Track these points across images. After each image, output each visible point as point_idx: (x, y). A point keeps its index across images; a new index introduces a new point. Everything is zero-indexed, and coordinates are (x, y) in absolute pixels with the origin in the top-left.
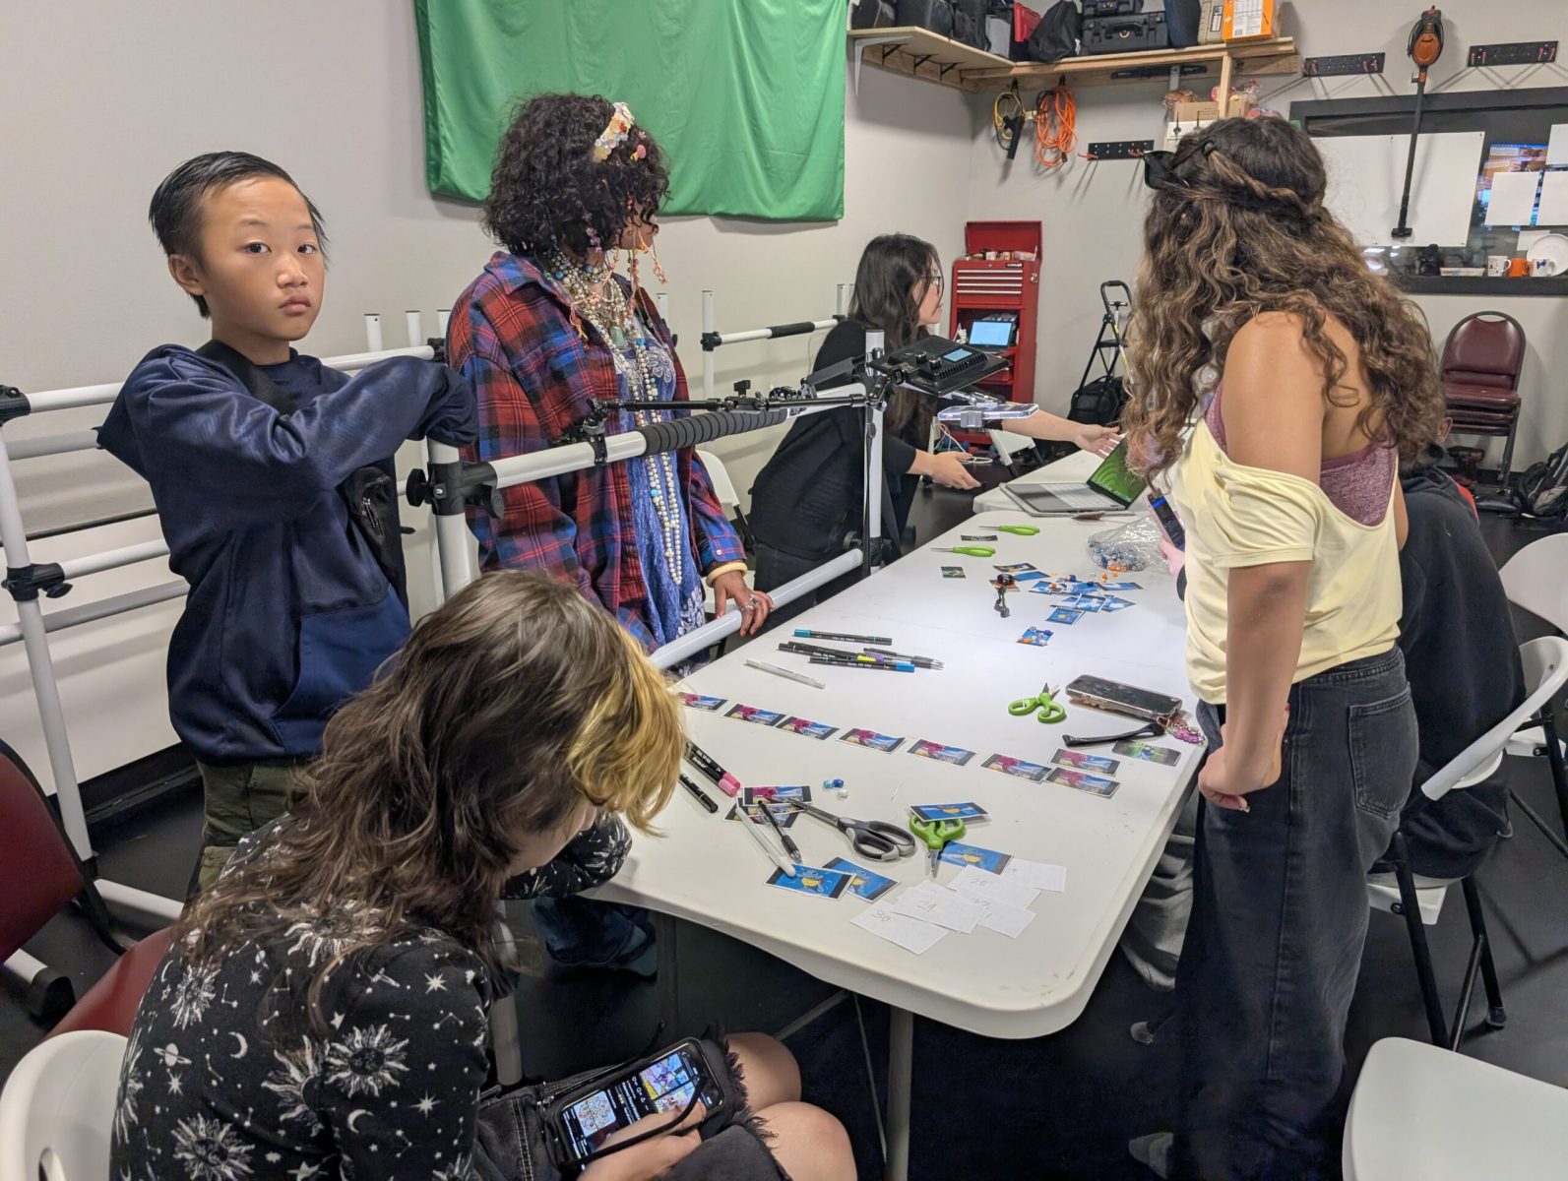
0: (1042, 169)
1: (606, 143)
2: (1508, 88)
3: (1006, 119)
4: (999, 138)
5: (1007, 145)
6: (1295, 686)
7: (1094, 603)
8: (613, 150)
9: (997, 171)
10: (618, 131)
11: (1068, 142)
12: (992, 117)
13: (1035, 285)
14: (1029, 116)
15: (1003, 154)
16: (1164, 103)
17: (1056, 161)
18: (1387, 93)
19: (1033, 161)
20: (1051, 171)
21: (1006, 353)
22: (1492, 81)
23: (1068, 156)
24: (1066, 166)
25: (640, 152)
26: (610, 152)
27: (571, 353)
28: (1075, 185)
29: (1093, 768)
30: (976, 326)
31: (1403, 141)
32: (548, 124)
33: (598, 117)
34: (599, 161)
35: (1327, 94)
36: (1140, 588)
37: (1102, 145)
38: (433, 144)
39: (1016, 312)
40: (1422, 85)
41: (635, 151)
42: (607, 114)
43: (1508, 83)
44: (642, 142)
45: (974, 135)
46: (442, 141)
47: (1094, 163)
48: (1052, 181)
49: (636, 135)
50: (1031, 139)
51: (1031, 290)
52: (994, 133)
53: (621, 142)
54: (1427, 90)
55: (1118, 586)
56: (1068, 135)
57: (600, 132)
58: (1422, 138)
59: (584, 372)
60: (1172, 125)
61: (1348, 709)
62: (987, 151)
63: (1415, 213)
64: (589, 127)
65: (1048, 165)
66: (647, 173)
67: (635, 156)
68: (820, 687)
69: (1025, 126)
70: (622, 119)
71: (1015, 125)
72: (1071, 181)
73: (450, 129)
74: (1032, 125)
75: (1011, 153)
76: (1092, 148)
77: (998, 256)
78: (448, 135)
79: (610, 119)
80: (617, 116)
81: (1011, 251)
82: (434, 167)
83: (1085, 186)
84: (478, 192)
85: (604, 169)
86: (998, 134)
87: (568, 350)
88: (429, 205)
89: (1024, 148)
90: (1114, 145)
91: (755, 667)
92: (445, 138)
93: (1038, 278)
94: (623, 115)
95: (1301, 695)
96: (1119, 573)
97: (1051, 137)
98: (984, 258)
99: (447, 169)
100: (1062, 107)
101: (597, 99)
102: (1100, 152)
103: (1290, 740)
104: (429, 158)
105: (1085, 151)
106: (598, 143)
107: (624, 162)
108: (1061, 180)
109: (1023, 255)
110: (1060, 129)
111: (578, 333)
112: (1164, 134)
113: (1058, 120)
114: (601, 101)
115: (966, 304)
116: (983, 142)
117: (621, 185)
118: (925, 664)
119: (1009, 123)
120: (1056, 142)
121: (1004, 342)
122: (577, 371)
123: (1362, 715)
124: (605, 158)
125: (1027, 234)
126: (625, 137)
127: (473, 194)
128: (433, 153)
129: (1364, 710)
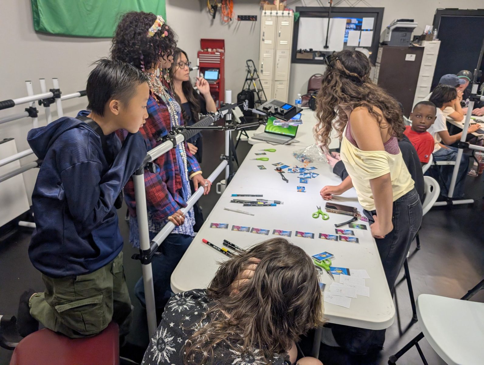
0: (224, 22)
1: (153, 30)
2: (352, 6)
3: (212, 6)
4: (209, 12)
5: (212, 14)
6: (394, 203)
7: (308, 175)
8: (156, 33)
9: (209, 23)
10: (157, 26)
11: (231, 15)
12: (207, 5)
13: (223, 60)
14: (219, 5)
15: (211, 17)
16: (260, 4)
17: (228, 20)
18: (322, 6)
19: (220, 20)
20: (226, 23)
21: (217, 82)
22: (348, 4)
23: (232, 19)
24: (231, 22)
25: (165, 34)
26: (154, 34)
27: (154, 107)
28: (234, 28)
29: (348, 234)
30: (206, 73)
31: (326, 20)
32: (131, 23)
33: (150, 21)
34: (150, 37)
35: (305, 5)
36: (317, 169)
37: (242, 16)
38: (35, 12)
39: (219, 69)
40: (331, 4)
41: (163, 33)
42: (154, 19)
43: (352, 5)
44: (167, 30)
45: (201, 10)
46: (40, 12)
47: (239, 22)
48: (227, 27)
49: (165, 28)
50: (220, 13)
51: (222, 61)
52: (208, 9)
53: (158, 30)
54: (332, 5)
55: (310, 169)
56: (231, 12)
57: (150, 26)
58: (331, 19)
59: (159, 114)
60: (264, 11)
61: (408, 206)
62: (206, 16)
63: (329, 41)
64: (147, 24)
65: (225, 22)
66: (168, 42)
67: (163, 35)
68: (253, 215)
69: (218, 8)
70: (159, 21)
71: (215, 8)
72: (233, 27)
73: (41, 6)
74: (220, 8)
75: (214, 17)
76: (239, 16)
77: (212, 50)
78: (41, 10)
79: (155, 22)
80: (157, 21)
81: (216, 49)
82: (37, 22)
83: (237, 29)
84: (53, 31)
85: (152, 39)
86: (209, 10)
87: (153, 106)
88: (35, 35)
89: (218, 15)
90: (245, 16)
91: (228, 210)
92: (40, 10)
93: (224, 58)
94: (160, 20)
95: (396, 204)
96: (308, 164)
97: (226, 13)
98: (207, 51)
99: (42, 22)
100: (229, 3)
101: (151, 14)
102: (242, 18)
103: (394, 217)
104: (34, 18)
105: (237, 17)
106: (150, 30)
107: (159, 37)
108: (229, 26)
109: (220, 50)
110: (228, 10)
111: (155, 99)
112: (261, 14)
113: (228, 7)
114: (152, 15)
115: (203, 66)
116: (204, 12)
117: (158, 46)
118: (279, 203)
119: (212, 7)
120: (228, 14)
121: (216, 78)
122: (157, 114)
123: (411, 207)
124: (153, 36)
125: (219, 44)
126: (160, 28)
127: (51, 32)
128: (35, 16)
129: (412, 205)
